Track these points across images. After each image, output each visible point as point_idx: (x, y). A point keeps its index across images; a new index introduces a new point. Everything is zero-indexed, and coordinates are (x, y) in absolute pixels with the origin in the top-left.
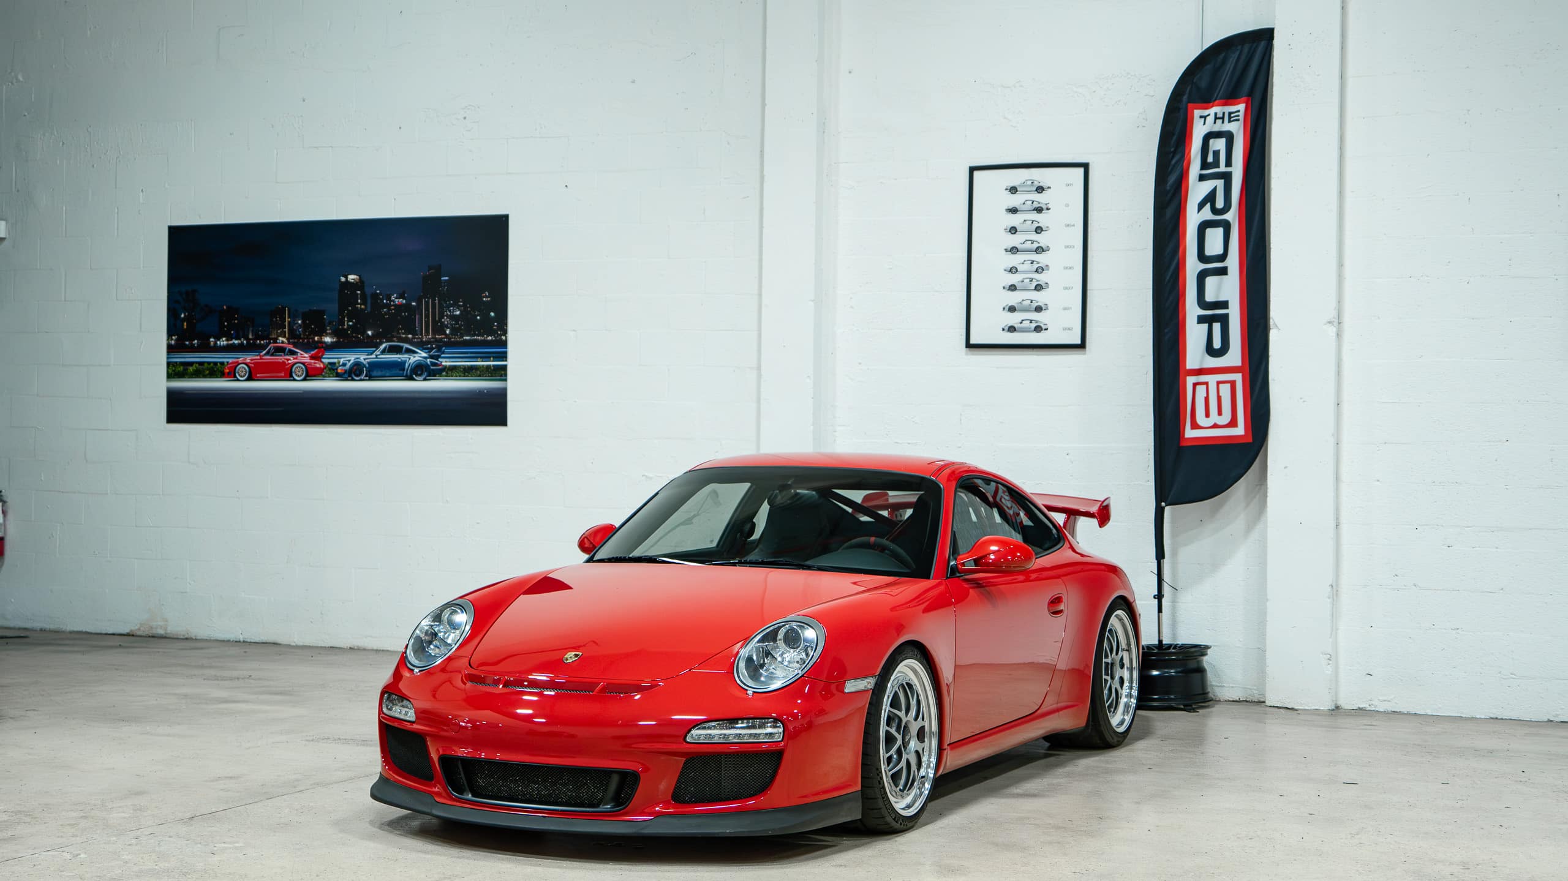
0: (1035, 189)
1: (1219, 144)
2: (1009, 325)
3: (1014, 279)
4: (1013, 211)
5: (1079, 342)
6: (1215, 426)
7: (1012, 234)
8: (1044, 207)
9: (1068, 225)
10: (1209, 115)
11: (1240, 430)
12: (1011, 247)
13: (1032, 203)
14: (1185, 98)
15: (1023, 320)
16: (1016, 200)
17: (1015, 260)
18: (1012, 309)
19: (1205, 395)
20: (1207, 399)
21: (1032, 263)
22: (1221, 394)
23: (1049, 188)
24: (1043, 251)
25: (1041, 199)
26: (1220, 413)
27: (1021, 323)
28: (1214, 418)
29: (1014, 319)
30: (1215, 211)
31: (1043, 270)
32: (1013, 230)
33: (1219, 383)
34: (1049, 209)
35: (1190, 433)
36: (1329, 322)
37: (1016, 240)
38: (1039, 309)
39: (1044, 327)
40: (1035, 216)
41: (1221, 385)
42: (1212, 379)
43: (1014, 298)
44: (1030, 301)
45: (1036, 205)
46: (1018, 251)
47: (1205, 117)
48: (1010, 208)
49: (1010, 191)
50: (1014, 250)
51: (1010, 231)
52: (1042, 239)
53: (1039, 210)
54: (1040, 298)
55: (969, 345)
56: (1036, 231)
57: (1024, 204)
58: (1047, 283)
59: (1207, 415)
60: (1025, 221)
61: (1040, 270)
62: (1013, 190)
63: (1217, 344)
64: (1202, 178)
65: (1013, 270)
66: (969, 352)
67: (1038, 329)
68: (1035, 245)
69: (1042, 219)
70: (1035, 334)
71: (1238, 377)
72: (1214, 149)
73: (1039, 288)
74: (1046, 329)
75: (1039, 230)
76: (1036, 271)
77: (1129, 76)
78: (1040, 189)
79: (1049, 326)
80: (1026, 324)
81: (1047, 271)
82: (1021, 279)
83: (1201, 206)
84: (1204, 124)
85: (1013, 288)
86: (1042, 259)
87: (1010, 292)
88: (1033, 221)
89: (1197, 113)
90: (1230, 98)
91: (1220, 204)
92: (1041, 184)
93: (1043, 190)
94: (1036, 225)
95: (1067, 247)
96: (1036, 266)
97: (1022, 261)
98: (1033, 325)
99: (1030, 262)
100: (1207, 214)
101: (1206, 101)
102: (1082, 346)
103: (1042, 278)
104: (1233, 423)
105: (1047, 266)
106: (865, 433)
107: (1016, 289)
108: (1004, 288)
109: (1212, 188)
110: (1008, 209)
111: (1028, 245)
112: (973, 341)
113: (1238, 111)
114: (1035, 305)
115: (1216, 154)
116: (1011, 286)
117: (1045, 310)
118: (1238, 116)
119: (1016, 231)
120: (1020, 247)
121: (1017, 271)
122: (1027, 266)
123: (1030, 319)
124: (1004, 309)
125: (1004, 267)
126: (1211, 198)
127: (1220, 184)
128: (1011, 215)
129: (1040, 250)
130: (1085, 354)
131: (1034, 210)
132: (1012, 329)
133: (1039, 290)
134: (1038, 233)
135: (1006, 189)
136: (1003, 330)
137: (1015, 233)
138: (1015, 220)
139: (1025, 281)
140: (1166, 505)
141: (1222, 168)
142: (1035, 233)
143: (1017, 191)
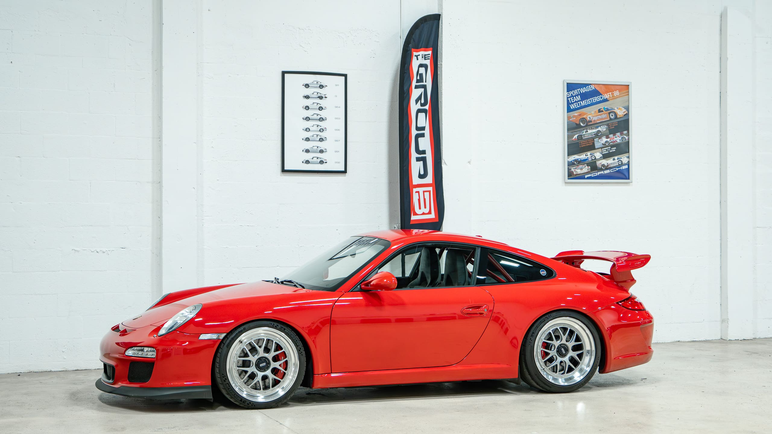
0: (319, 86)
1: (422, 70)
2: (306, 160)
3: (308, 135)
4: (307, 97)
5: (343, 169)
6: (423, 214)
7: (307, 110)
8: (324, 96)
9: (337, 107)
10: (419, 55)
11: (432, 216)
12: (306, 117)
13: (317, 94)
14: (410, 45)
15: (313, 157)
16: (308, 92)
17: (309, 124)
18: (307, 151)
19: (418, 198)
20: (419, 200)
21: (318, 126)
22: (425, 198)
23: (326, 86)
24: (323, 120)
25: (322, 92)
26: (425, 207)
27: (312, 159)
28: (423, 210)
29: (309, 156)
30: (422, 105)
31: (323, 131)
32: (307, 108)
33: (424, 192)
34: (327, 97)
35: (413, 218)
36: (469, 162)
37: (309, 113)
38: (321, 151)
39: (325, 161)
40: (318, 101)
41: (425, 193)
42: (421, 190)
43: (308, 145)
44: (317, 147)
45: (319, 95)
46: (310, 119)
47: (417, 56)
48: (306, 95)
49: (305, 86)
50: (307, 119)
51: (305, 108)
52: (323, 114)
53: (321, 98)
54: (322, 145)
55: (284, 171)
56: (319, 109)
57: (313, 94)
58: (326, 138)
59: (420, 208)
60: (313, 103)
61: (321, 130)
62: (307, 86)
63: (422, 173)
64: (416, 87)
65: (308, 130)
66: (283, 175)
67: (322, 162)
68: (319, 117)
69: (322, 103)
70: (320, 165)
71: (431, 189)
72: (420, 73)
73: (321, 140)
74: (326, 163)
75: (321, 108)
76: (320, 131)
77: (366, 30)
78: (321, 87)
79: (327, 161)
80: (315, 159)
81: (325, 131)
82: (312, 135)
83: (417, 101)
84: (417, 59)
85: (307, 139)
86: (323, 124)
87: (306, 142)
88: (318, 103)
89: (415, 53)
90: (426, 48)
91: (423, 101)
92: (321, 84)
93: (323, 87)
94: (319, 106)
95: (336, 118)
96: (319, 128)
97: (312, 125)
98: (319, 160)
99: (317, 126)
100: (419, 106)
101: (418, 48)
102: (345, 172)
103: (323, 135)
104: (430, 213)
105: (325, 128)
106: (222, 220)
107: (309, 140)
108: (303, 139)
109: (421, 93)
110: (304, 96)
111: (315, 116)
112: (286, 168)
113: (429, 54)
114: (319, 149)
115: (421, 75)
116: (306, 138)
117: (325, 152)
118: (429, 57)
119: (309, 108)
120: (310, 117)
121: (310, 130)
122: (315, 128)
123: (317, 157)
124: (303, 151)
125: (303, 128)
126: (419, 98)
127: (422, 90)
128: (305, 100)
129: (321, 119)
130: (345, 176)
131: (318, 97)
132: (307, 162)
133: (321, 141)
134: (320, 110)
135: (303, 85)
136: (303, 162)
137: (308, 110)
138: (308, 102)
139: (314, 136)
140: (406, 255)
141: (424, 83)
142: (318, 110)
143: (309, 87)
